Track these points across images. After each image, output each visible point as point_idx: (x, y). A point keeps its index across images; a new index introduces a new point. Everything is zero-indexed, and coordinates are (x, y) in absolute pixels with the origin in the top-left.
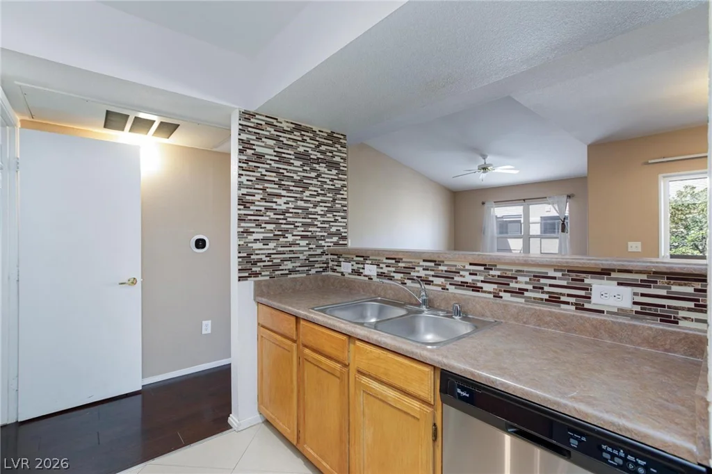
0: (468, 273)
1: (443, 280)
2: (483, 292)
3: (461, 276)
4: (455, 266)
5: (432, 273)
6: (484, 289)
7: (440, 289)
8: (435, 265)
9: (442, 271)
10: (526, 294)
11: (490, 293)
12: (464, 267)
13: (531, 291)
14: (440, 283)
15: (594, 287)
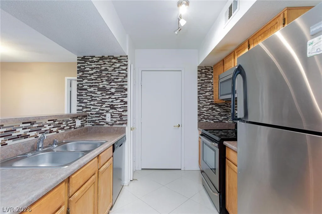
0: (47, 125)
1: (35, 132)
2: (53, 132)
3: (45, 127)
4: (42, 123)
5: (29, 130)
6: (53, 131)
7: (34, 138)
8: (31, 124)
9: (35, 127)
10: (65, 128)
11: (55, 132)
12: (46, 122)
13: (66, 127)
14: (34, 135)
15: (77, 122)
